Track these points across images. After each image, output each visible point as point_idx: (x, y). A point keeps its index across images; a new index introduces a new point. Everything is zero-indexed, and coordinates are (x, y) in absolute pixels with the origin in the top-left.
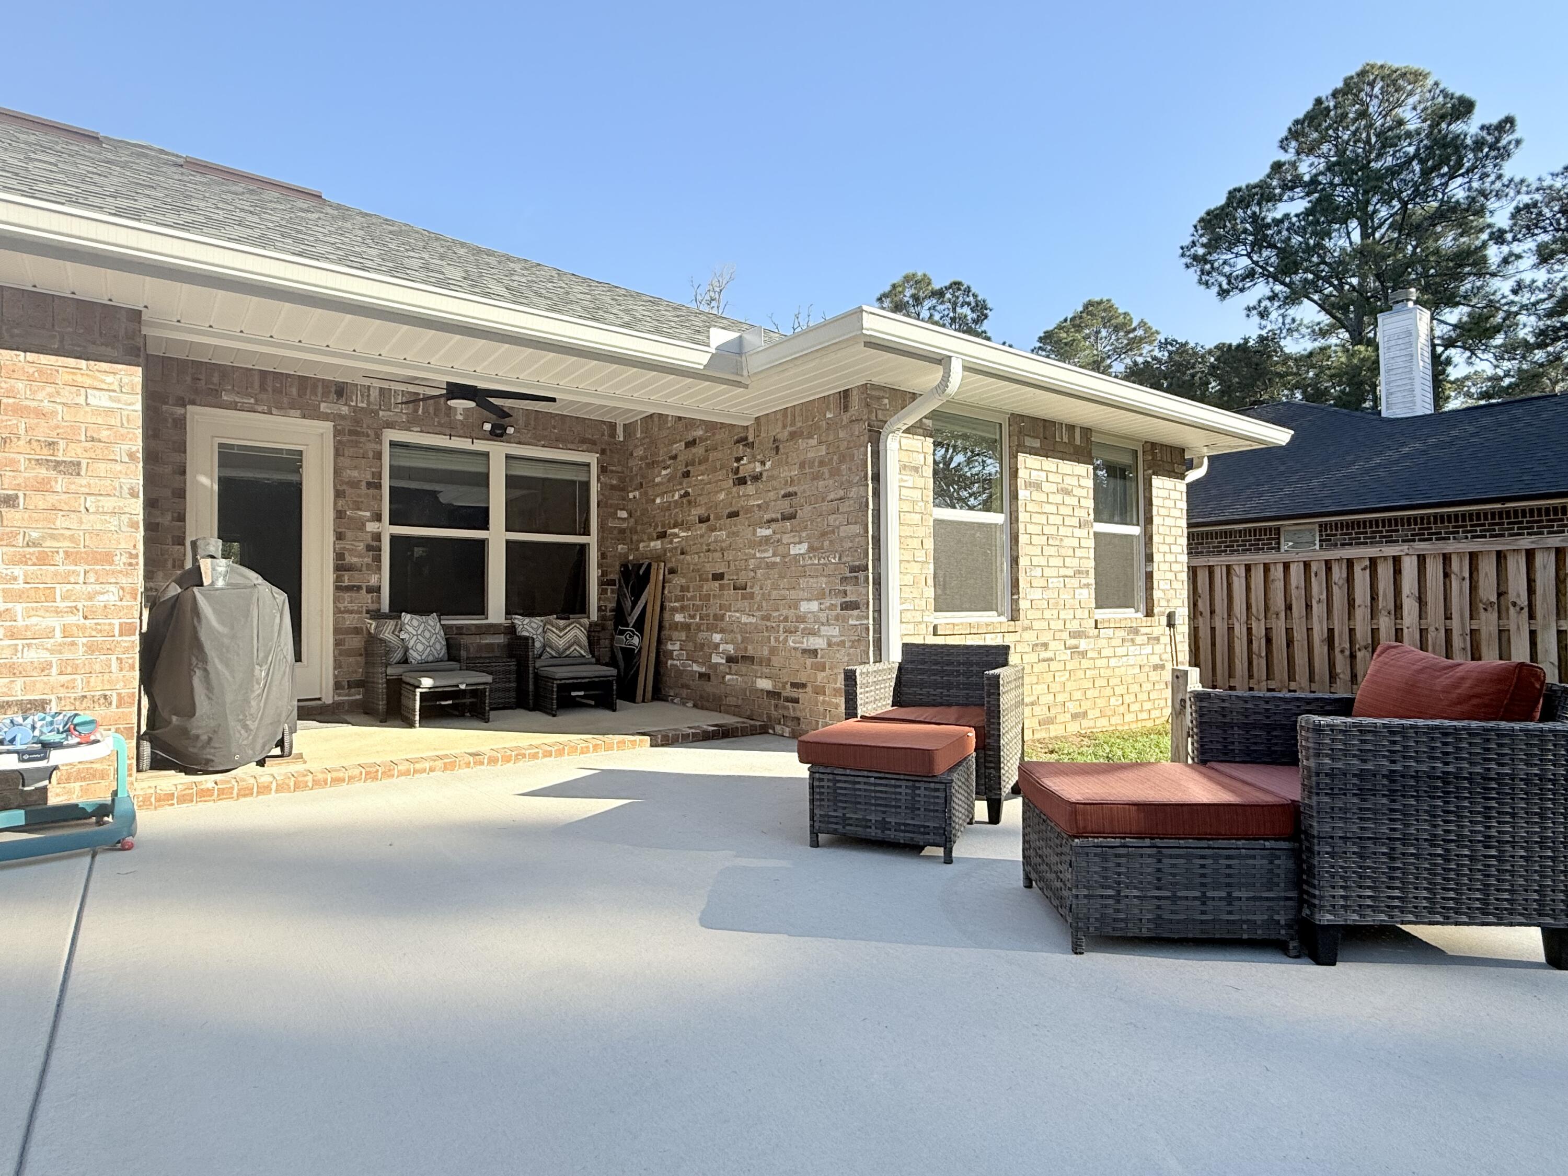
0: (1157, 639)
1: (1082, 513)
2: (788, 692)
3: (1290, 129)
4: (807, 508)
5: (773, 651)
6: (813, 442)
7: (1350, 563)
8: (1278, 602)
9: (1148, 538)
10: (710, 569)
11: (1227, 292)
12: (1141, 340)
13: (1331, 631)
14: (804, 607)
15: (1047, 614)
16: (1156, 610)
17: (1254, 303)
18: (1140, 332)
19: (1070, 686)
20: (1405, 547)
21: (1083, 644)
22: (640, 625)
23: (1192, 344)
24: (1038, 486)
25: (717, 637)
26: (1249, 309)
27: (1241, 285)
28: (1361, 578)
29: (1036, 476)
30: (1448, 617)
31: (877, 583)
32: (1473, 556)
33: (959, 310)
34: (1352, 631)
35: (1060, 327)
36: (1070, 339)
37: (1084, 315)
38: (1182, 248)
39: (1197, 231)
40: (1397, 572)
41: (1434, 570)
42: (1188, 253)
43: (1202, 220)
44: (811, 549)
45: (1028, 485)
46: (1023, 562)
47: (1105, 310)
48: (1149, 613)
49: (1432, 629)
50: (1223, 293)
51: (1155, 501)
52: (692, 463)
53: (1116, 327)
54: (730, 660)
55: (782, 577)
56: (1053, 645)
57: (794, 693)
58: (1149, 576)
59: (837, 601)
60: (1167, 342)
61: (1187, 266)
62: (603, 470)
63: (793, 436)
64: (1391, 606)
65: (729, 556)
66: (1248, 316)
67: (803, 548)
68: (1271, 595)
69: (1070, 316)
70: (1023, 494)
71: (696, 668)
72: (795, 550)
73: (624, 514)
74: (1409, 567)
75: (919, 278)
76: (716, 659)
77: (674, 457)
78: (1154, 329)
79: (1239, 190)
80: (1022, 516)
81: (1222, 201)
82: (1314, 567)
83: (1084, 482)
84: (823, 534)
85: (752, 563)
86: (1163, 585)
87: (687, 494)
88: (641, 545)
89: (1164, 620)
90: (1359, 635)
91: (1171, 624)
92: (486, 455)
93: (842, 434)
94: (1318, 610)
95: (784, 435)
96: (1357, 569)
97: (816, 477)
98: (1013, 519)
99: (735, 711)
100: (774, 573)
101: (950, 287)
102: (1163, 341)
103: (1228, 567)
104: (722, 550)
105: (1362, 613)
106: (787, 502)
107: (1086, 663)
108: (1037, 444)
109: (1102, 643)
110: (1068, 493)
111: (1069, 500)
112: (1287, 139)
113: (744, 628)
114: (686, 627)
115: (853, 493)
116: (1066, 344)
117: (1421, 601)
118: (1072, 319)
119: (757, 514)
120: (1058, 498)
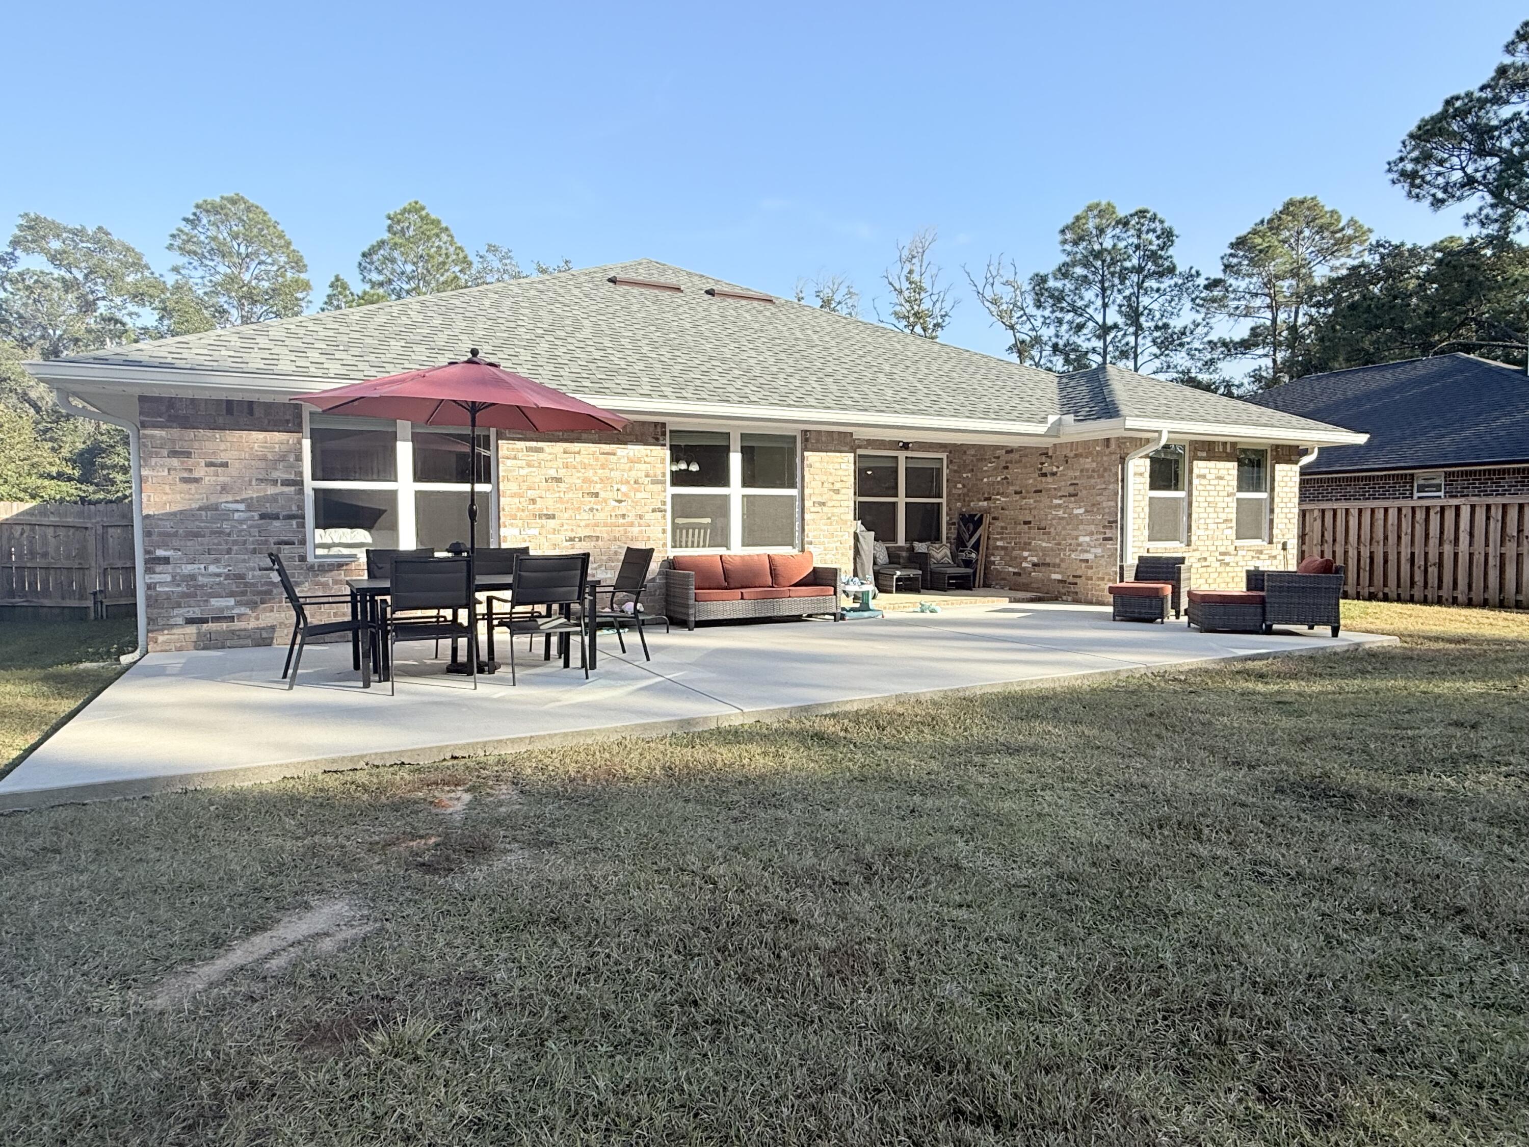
0: (1275, 557)
1: (1230, 490)
2: (1071, 580)
3: (1518, 32)
4: (1084, 492)
5: (1062, 560)
6: (1089, 460)
7: (1428, 509)
8: (1380, 535)
9: (1272, 500)
10: (1022, 518)
11: (1443, 201)
12: (1350, 239)
13: (1413, 554)
14: (1081, 539)
15: (1207, 543)
16: (1275, 540)
17: (1473, 210)
18: (1349, 232)
19: (1218, 580)
20: (1463, 499)
21: (1227, 559)
22: (976, 547)
23: (1409, 246)
24: (1204, 477)
25: (1026, 554)
26: (1468, 217)
27: (1458, 194)
28: (1435, 519)
29: (1203, 472)
30: (1487, 545)
31: (1122, 529)
32: (1504, 506)
33: (1144, 236)
34: (1426, 554)
35: (1255, 232)
36: (1265, 245)
37: (1284, 217)
38: (1389, 163)
39: (1405, 147)
40: (1457, 515)
41: (1480, 514)
42: (1395, 169)
43: (1412, 136)
44: (1086, 511)
45: (1199, 476)
46: (1194, 516)
47: (1309, 209)
48: (1271, 542)
49: (1476, 553)
50: (1438, 203)
51: (1277, 478)
52: (1011, 462)
53: (1321, 227)
54: (1034, 565)
55: (1068, 524)
56: (1209, 559)
57: (1075, 580)
58: (1271, 521)
59: (1102, 536)
60: (1379, 245)
61: (1394, 182)
62: (950, 462)
63: (1076, 455)
64: (1452, 537)
65: (1035, 512)
66: (1467, 224)
67: (1082, 511)
68: (1375, 530)
69: (1267, 217)
70: (1195, 481)
71: (1011, 569)
72: (1076, 512)
73: (960, 486)
74: (1465, 512)
75: (1103, 207)
76: (1024, 565)
77: (998, 458)
78: (1366, 228)
79: (1457, 98)
80: (1195, 493)
81: (1438, 108)
82: (1404, 511)
83: (1231, 472)
84: (1093, 505)
85: (1050, 517)
86: (1280, 526)
87: (1006, 478)
88: (972, 504)
89: (1280, 546)
90: (1430, 556)
91: (1284, 548)
92: (896, 458)
93: (1105, 458)
94: (1405, 539)
95: (1072, 454)
96: (1432, 513)
97: (1090, 477)
98: (1190, 494)
99: (1038, 590)
100: (1064, 522)
101: (1136, 214)
102: (1374, 243)
103: (1347, 510)
104: (1030, 510)
105: (1434, 541)
106: (1072, 488)
107: (1228, 569)
108: (1204, 454)
109: (1239, 558)
110: (1221, 478)
111: (1222, 482)
112: (1513, 43)
113: (1044, 549)
114: (1003, 548)
115: (1111, 487)
116: (1261, 251)
117: (1471, 535)
118: (1271, 221)
119: (1053, 492)
120: (1216, 482)
